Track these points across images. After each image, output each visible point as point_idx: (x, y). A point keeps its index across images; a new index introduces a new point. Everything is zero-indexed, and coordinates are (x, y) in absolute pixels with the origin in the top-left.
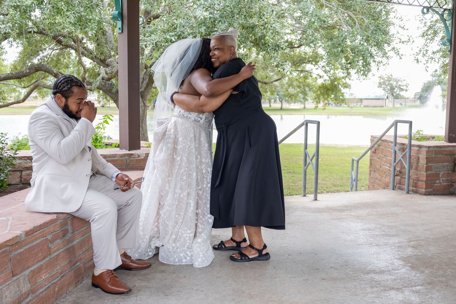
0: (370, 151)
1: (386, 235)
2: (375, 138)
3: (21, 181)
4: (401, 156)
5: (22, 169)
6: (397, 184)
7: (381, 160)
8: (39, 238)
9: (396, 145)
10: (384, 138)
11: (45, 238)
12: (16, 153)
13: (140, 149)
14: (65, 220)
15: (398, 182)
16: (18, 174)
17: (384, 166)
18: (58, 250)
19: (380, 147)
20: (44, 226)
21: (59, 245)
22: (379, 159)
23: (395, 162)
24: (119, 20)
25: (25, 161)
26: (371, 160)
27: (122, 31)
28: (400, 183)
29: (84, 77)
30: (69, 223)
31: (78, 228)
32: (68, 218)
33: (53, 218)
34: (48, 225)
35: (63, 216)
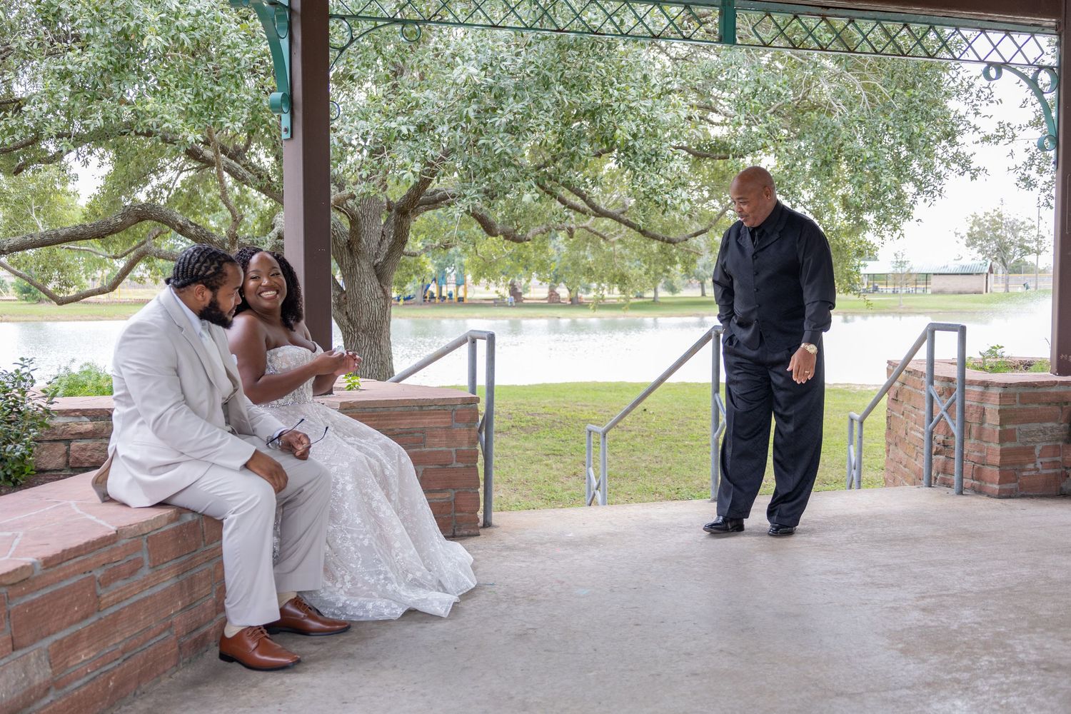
0: (886, 396)
1: (872, 583)
2: (895, 366)
3: (68, 462)
4: (944, 407)
5: (69, 437)
6: (938, 473)
7: (908, 417)
8: (75, 574)
9: (932, 383)
10: (911, 366)
11: (88, 575)
12: (53, 401)
14: (135, 539)
15: (940, 470)
16: (62, 447)
17: (913, 432)
18: (118, 602)
19: (905, 386)
20: (86, 549)
21: (121, 591)
22: (903, 415)
23: (931, 420)
24: (285, 110)
25: (76, 420)
26: (888, 417)
27: (292, 136)
28: (945, 471)
29: (234, 234)
30: (145, 547)
31: (166, 558)
32: (143, 535)
33: (109, 534)
34: (96, 547)
35: (131, 530)
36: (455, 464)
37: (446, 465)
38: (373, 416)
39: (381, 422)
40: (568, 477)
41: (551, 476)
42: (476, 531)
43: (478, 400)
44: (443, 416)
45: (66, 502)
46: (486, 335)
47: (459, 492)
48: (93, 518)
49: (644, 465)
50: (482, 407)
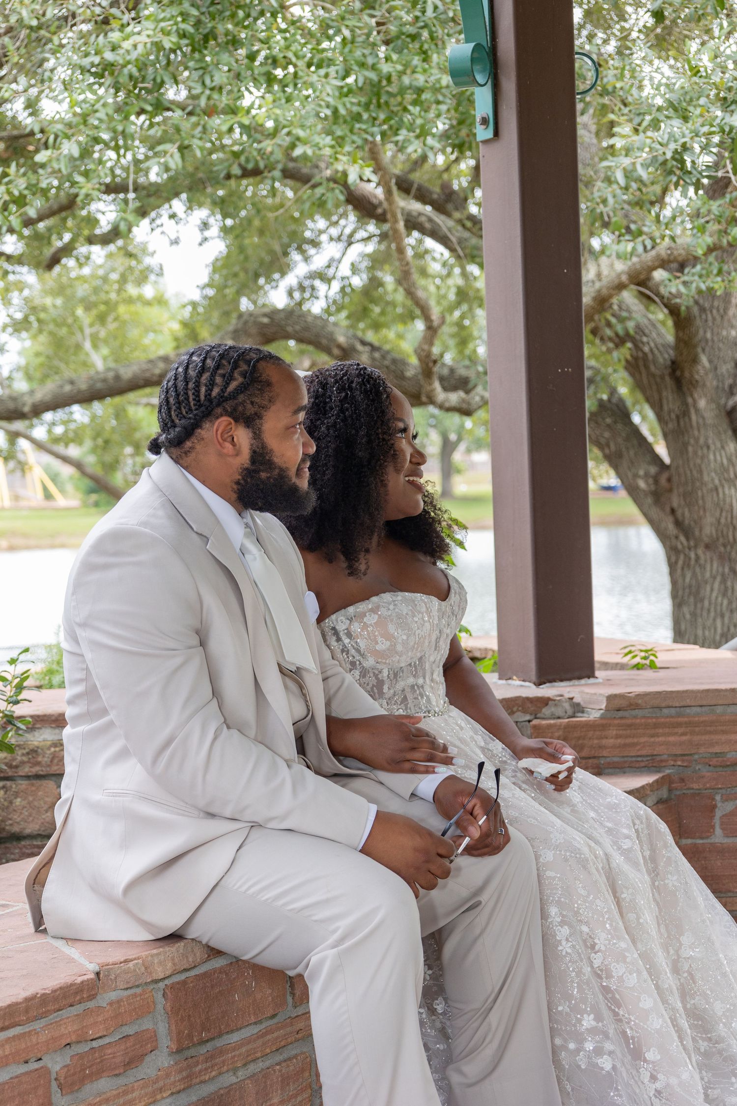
11: (34, 1065)
13: (591, 675)
14: (138, 991)
20: (27, 1010)
24: (480, 78)
27: (496, 133)
29: (429, 354)
30: (160, 1007)
31: (209, 1030)
32: (156, 981)
33: (79, 980)
34: (51, 1007)
35: (126, 972)
38: (679, 725)
39: (696, 738)
48: (58, 943)
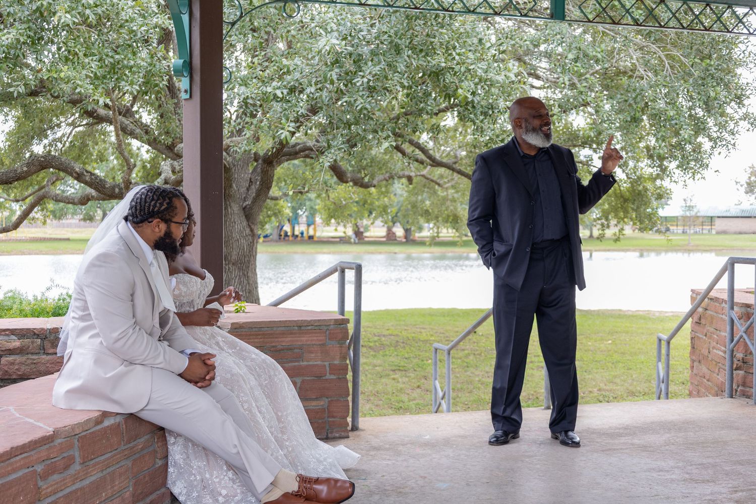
0: (690, 320)
1: (691, 479)
2: (698, 294)
4: (743, 329)
5: (1, 353)
6: (738, 386)
7: (710, 337)
8: (20, 468)
9: (732, 308)
10: (713, 294)
11: (31, 469)
14: (69, 439)
15: (740, 383)
17: (715, 351)
18: (55, 493)
19: (707, 312)
20: (29, 447)
21: (57, 483)
22: (706, 336)
23: (732, 340)
24: (185, 74)
25: (6, 338)
26: (692, 338)
27: (191, 96)
28: (744, 384)
29: (128, 180)
30: (76, 446)
31: (94, 455)
32: (75, 435)
33: (48, 434)
34: (38, 445)
35: (66, 431)
36: (328, 376)
37: (321, 377)
38: (259, 335)
40: (413, 389)
41: (399, 388)
42: (346, 434)
43: (348, 321)
44: (319, 335)
45: (6, 407)
46: (354, 266)
47: (332, 401)
48: (31, 421)
49: (477, 379)
50: (351, 327)
